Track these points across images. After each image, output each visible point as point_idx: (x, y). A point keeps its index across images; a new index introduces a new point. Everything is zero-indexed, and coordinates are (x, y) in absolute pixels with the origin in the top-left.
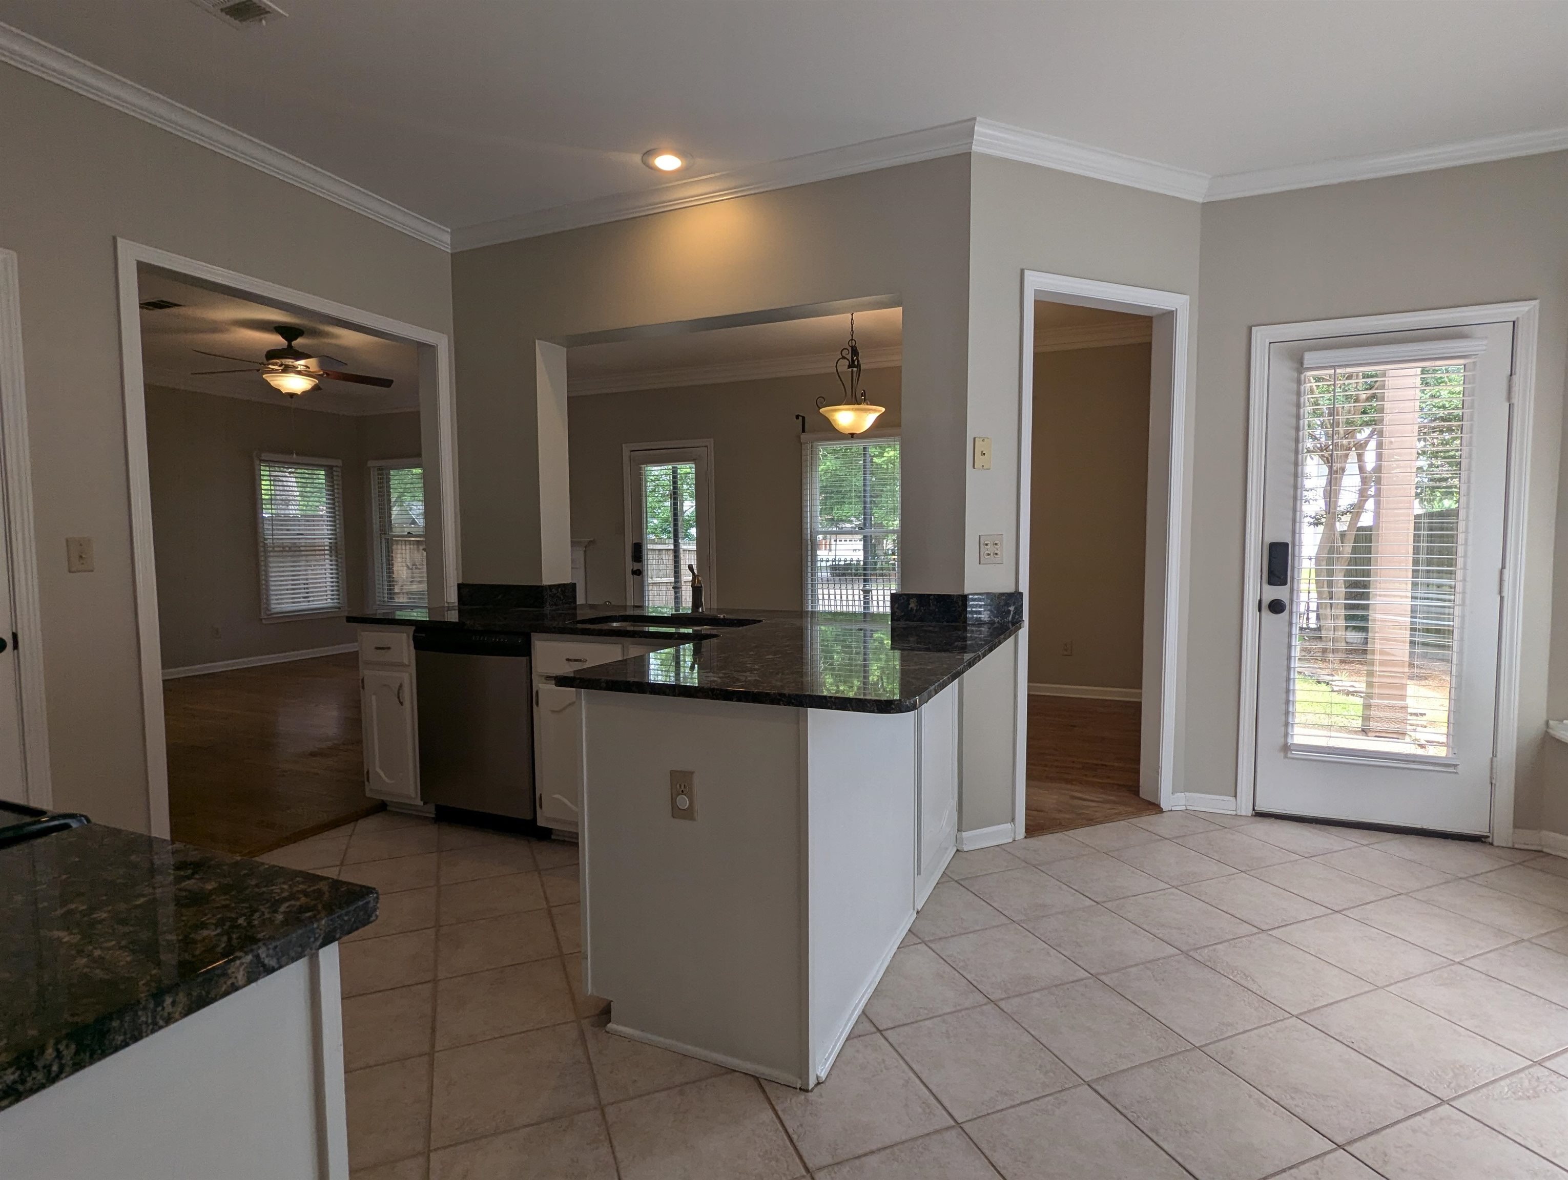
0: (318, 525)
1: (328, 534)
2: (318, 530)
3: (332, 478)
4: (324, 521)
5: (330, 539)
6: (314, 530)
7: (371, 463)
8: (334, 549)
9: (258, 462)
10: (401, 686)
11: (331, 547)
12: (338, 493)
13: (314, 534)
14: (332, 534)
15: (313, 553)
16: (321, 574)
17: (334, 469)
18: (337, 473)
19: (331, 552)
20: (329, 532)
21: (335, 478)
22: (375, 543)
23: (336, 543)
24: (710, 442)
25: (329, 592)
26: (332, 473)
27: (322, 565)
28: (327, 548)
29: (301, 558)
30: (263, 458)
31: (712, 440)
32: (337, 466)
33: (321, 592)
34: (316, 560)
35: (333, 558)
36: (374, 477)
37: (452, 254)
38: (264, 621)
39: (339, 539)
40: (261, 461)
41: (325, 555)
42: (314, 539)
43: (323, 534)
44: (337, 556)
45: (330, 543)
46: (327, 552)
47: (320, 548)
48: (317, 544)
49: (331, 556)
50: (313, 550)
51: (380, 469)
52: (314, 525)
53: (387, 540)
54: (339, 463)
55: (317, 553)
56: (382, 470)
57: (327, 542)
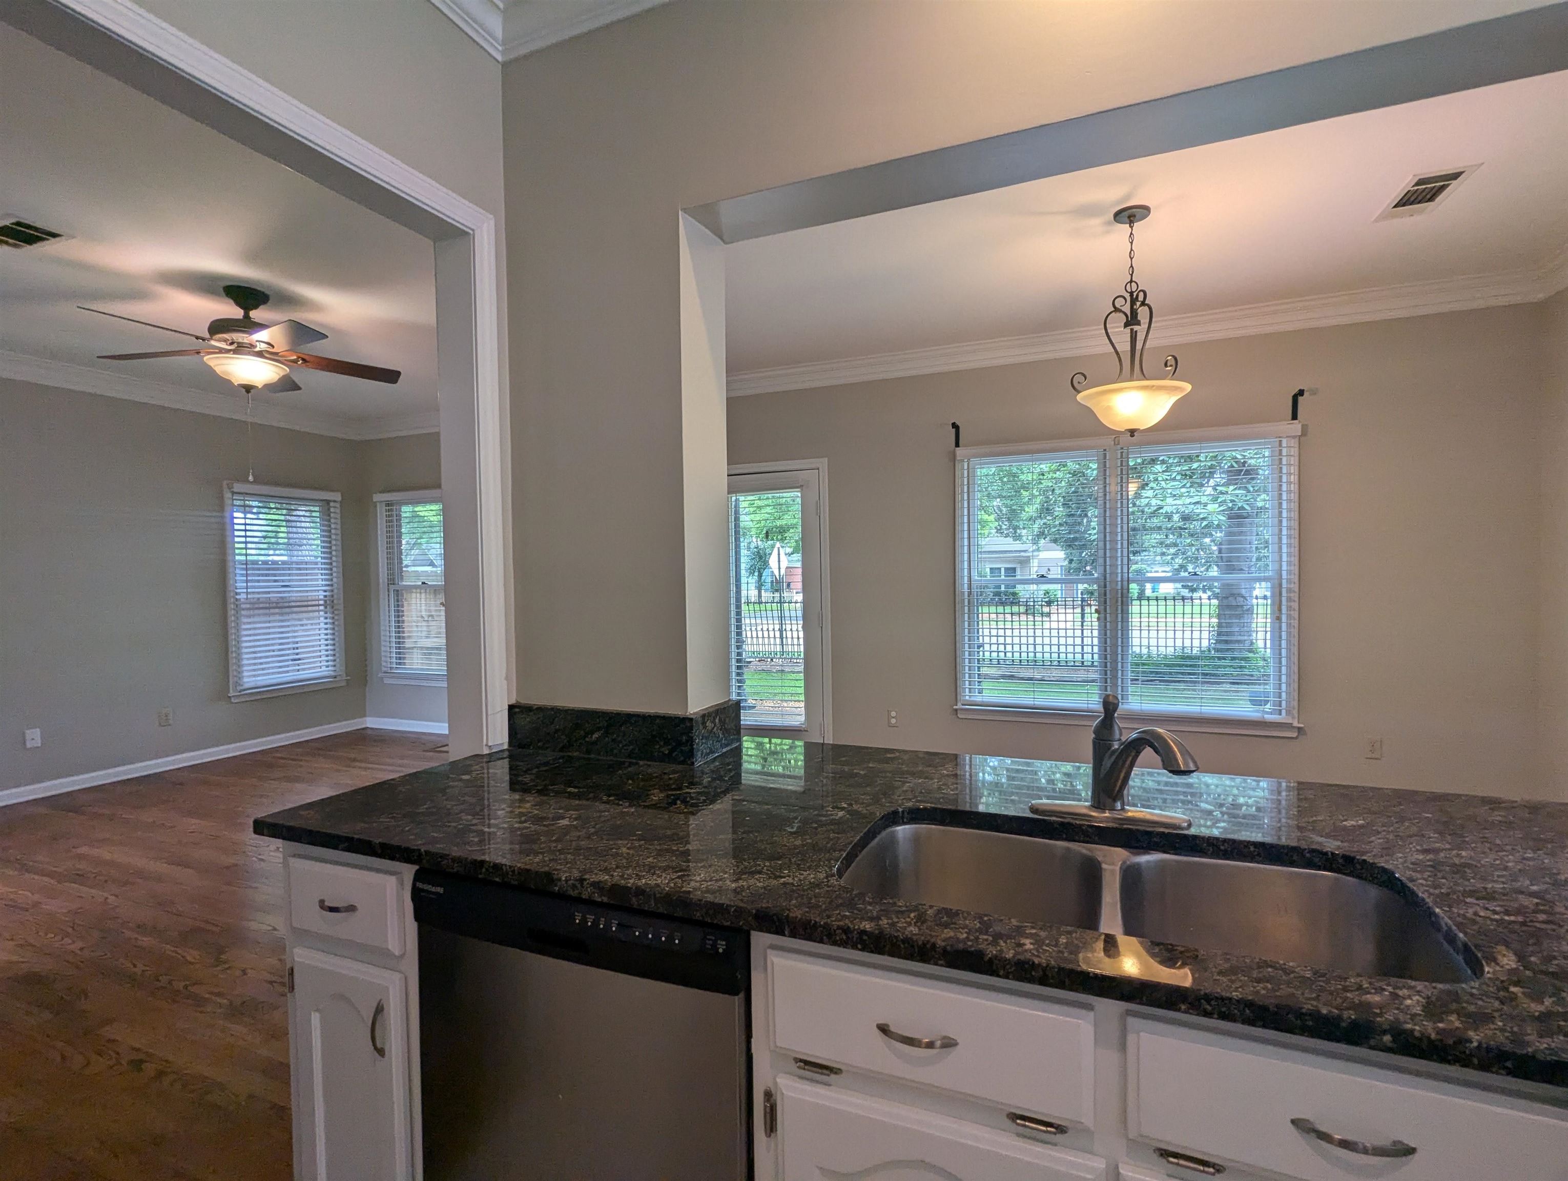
0: (311, 574)
1: (322, 585)
2: (311, 580)
3: (329, 515)
4: (318, 569)
5: (325, 591)
6: (307, 580)
7: (377, 497)
8: (329, 603)
9: (229, 495)
10: (379, 1010)
11: (325, 601)
12: (336, 534)
13: (307, 586)
14: (328, 585)
15: (305, 609)
16: (314, 635)
17: (332, 504)
18: (335, 510)
19: (326, 607)
20: (324, 583)
21: (332, 515)
22: (381, 596)
23: (332, 596)
24: (823, 463)
25: (324, 658)
26: (329, 509)
27: (316, 624)
28: (322, 602)
29: (291, 616)
30: (235, 490)
31: (826, 459)
32: (335, 501)
33: (314, 657)
34: (308, 619)
35: (329, 615)
36: (381, 511)
37: (505, 65)
38: (233, 700)
39: (336, 591)
40: (233, 493)
41: (319, 611)
42: (307, 591)
43: (318, 586)
44: (333, 613)
45: (325, 596)
46: (322, 608)
47: (314, 603)
48: (310, 598)
49: (326, 613)
50: (304, 605)
51: (389, 504)
52: (307, 575)
53: (397, 592)
54: (337, 496)
55: (310, 608)
56: (392, 505)
57: (321, 595)
